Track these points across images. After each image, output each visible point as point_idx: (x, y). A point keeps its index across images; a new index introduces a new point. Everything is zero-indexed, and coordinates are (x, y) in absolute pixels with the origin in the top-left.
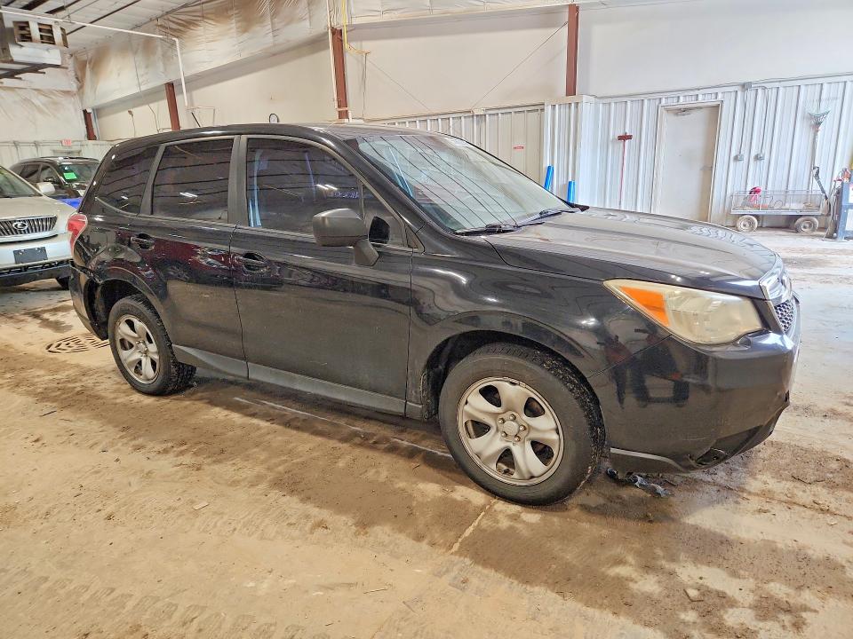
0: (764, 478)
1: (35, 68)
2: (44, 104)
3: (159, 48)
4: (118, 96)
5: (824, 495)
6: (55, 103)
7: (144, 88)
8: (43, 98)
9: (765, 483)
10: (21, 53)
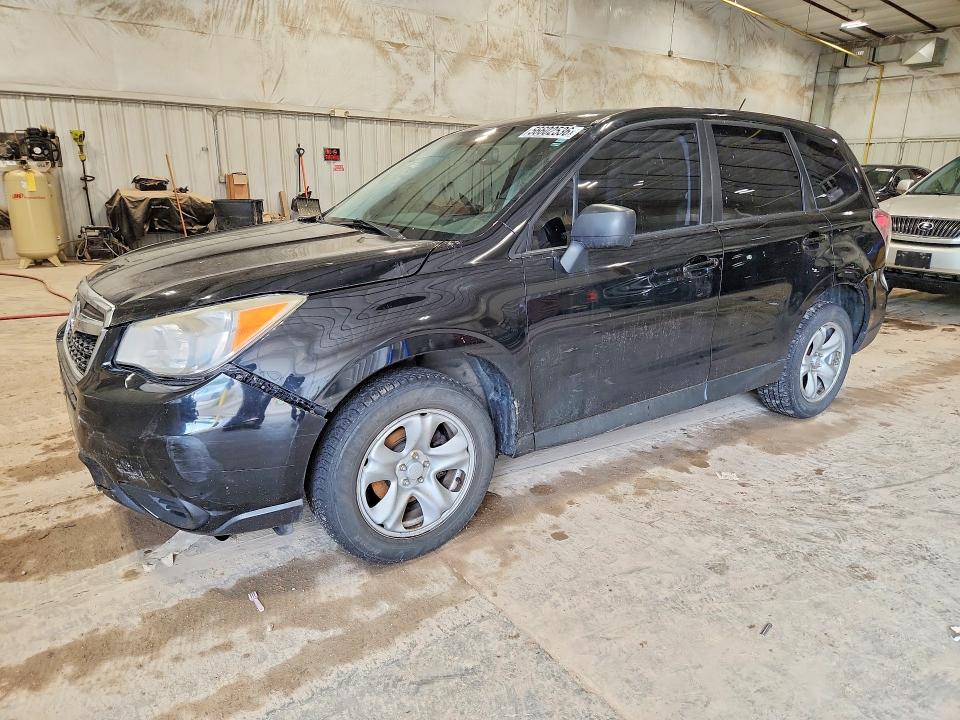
0: (103, 511)
5: (40, 523)
9: (100, 507)
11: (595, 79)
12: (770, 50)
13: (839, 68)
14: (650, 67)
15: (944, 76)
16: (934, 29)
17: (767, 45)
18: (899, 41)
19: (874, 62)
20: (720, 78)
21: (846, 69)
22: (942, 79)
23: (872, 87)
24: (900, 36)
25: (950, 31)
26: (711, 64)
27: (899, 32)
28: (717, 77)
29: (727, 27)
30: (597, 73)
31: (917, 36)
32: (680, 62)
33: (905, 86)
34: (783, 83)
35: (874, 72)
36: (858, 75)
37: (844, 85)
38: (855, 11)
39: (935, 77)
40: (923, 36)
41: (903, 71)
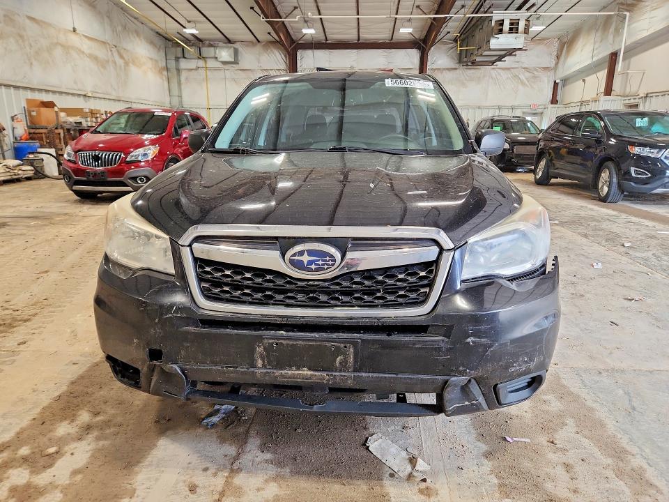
1: (511, 52)
2: (527, 79)
3: (614, 23)
4: (578, 67)
6: (535, 77)
7: (595, 59)
8: (527, 74)
10: (499, 42)
11: (20, 41)
12: (137, 39)
13: (179, 58)
14: (62, 38)
15: (240, 70)
16: (229, 41)
17: (135, 35)
18: (211, 46)
19: (201, 57)
20: (112, 54)
21: (184, 60)
22: (240, 72)
23: (202, 72)
24: (211, 43)
25: (238, 43)
26: (104, 43)
27: (210, 40)
28: (110, 53)
29: (108, 17)
30: (21, 36)
31: (221, 44)
32: (83, 38)
33: (221, 74)
34: (150, 64)
35: (201, 63)
36: (192, 64)
37: (185, 69)
38: (189, 22)
39: (236, 70)
40: (224, 45)
41: (218, 65)
